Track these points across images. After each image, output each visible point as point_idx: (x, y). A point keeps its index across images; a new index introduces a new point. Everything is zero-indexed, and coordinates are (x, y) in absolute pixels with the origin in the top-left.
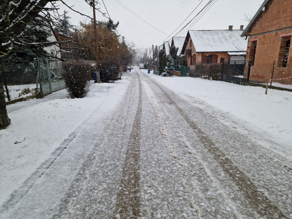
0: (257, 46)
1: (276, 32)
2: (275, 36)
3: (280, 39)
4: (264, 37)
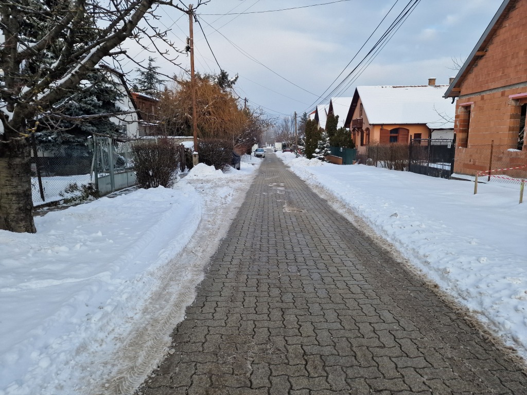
0: (472, 115)
1: (502, 90)
2: (501, 98)
3: (510, 102)
4: (482, 98)
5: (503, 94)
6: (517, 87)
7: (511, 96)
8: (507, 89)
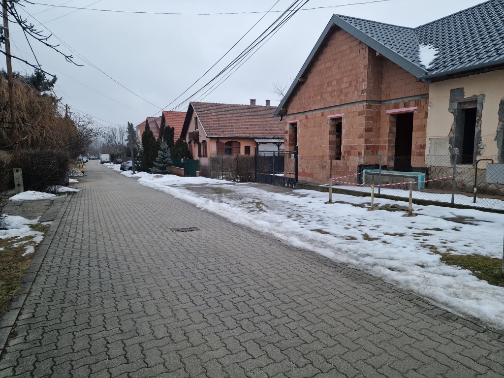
0: (299, 131)
1: (322, 111)
2: (322, 118)
3: (329, 121)
4: (306, 117)
5: (323, 114)
6: (333, 109)
7: (329, 116)
8: (325, 111)
